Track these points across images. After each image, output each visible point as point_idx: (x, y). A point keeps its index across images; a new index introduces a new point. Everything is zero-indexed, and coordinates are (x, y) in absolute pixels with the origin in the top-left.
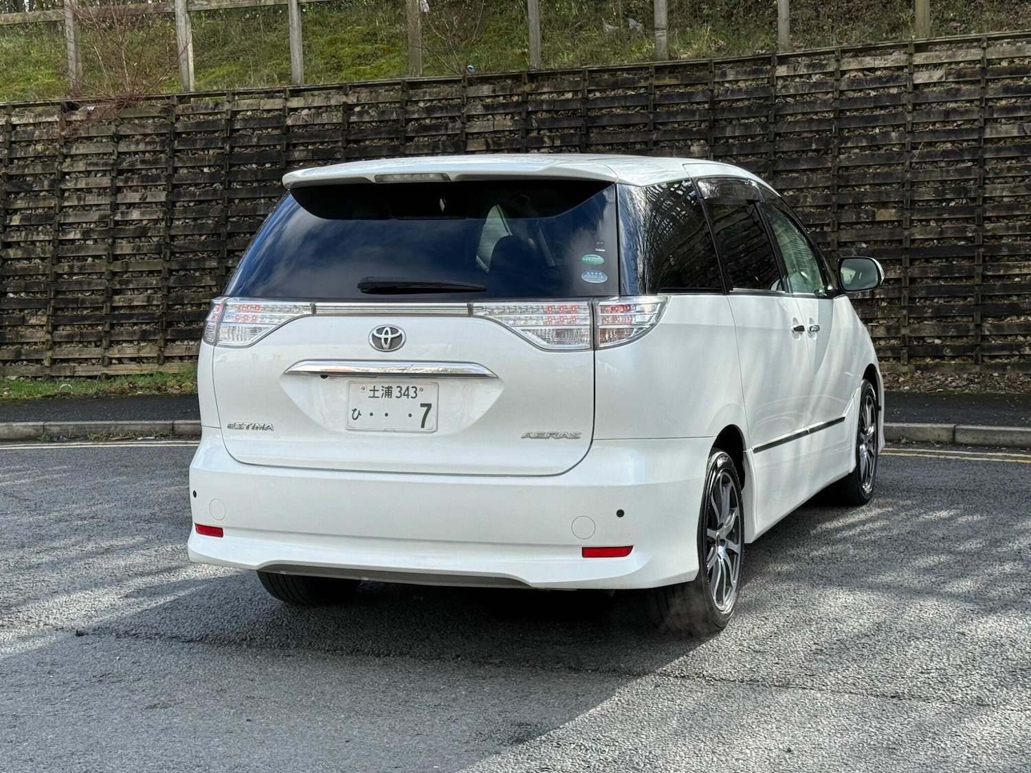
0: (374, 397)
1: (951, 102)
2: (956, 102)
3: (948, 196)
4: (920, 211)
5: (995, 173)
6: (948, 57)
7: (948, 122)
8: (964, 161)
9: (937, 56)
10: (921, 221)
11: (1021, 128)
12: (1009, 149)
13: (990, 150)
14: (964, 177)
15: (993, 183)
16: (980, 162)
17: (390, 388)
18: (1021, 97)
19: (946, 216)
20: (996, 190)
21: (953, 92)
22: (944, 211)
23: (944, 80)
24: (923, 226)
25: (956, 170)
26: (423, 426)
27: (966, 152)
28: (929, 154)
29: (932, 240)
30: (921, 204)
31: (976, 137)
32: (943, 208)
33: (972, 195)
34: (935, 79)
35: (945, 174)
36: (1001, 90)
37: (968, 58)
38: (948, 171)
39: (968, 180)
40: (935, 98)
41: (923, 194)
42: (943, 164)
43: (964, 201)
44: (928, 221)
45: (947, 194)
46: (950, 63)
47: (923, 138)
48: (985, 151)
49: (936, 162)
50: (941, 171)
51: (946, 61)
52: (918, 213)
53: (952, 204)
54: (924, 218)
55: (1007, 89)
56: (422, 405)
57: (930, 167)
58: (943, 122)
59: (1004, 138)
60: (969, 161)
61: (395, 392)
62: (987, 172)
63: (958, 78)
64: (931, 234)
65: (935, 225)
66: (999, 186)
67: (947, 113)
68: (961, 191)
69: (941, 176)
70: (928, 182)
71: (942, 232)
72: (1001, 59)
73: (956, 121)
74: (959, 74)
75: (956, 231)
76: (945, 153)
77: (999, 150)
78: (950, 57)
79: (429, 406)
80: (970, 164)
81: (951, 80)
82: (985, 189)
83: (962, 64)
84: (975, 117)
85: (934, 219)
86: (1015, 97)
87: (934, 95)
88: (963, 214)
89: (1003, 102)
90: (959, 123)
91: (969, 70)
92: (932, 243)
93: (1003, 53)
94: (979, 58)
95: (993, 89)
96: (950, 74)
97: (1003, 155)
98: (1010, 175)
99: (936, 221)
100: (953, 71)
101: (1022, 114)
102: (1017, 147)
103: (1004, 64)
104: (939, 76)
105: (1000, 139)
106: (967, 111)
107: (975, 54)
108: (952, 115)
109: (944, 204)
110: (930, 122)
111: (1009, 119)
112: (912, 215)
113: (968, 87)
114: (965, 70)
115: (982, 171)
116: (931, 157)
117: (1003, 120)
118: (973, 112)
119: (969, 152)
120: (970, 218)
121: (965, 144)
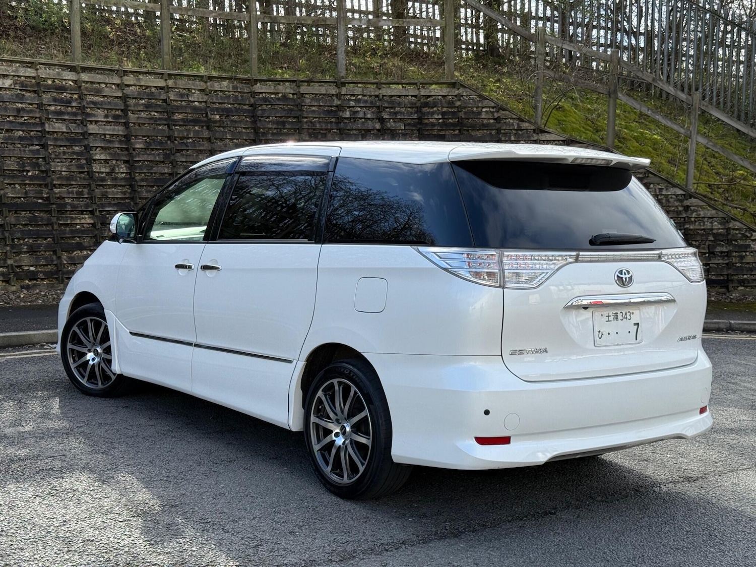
0: (609, 321)
1: (18, 103)
2: (21, 103)
3: (27, 168)
4: (9, 177)
5: (56, 155)
6: (13, 71)
7: (18, 117)
8: (32, 145)
9: (6, 70)
10: (10, 184)
11: (67, 127)
12: (62, 140)
13: (50, 139)
14: (36, 156)
15: (53, 161)
16: (44, 146)
17: (617, 313)
18: (64, 106)
19: (27, 182)
20: (58, 166)
21: (20, 96)
22: (25, 179)
23: (13, 87)
24: (12, 188)
25: (30, 151)
26: (636, 339)
27: (35, 139)
28: (9, 138)
29: (20, 198)
30: (8, 172)
31: (40, 129)
32: (24, 176)
33: (43, 168)
34: (7, 85)
35: (23, 152)
36: (51, 99)
37: (27, 74)
38: (24, 151)
39: (38, 158)
40: (9, 99)
41: (9, 165)
42: (19, 146)
43: (37, 173)
44: (14, 184)
45: (26, 166)
46: (14, 76)
47: (4, 126)
48: (47, 139)
49: (14, 144)
50: (20, 150)
51: (12, 74)
52: (8, 179)
53: (30, 174)
54: (12, 182)
55: (55, 100)
56: (635, 324)
57: (11, 147)
58: (14, 116)
59: (56, 132)
60: (37, 145)
61: (620, 317)
62: (51, 154)
63: (23, 87)
64: (19, 194)
65: (19, 187)
66: (59, 164)
67: (19, 110)
68: (36, 166)
69: (21, 154)
70: (10, 157)
71: (26, 193)
72: (48, 78)
73: (23, 117)
74: (22, 84)
75: (36, 193)
76: (20, 138)
77: (56, 139)
78: (15, 72)
79: (638, 324)
80: (38, 147)
81: (18, 88)
82: (51, 165)
83: (22, 78)
84: (38, 116)
85: (18, 184)
86: (60, 106)
87: (8, 96)
88: (39, 181)
89: (53, 108)
90: (26, 118)
91: (29, 83)
92: (19, 200)
93: (49, 75)
94: (34, 75)
95: (46, 98)
96: (16, 83)
97: (59, 143)
98: (65, 157)
99: (19, 184)
100: (18, 82)
101: (66, 117)
102: (68, 139)
103: (50, 82)
104: (9, 84)
105: (54, 132)
106: (31, 111)
107: (30, 72)
108: (21, 112)
109: (25, 174)
110: (6, 115)
111: (57, 119)
112: (4, 179)
113: (29, 94)
114: (26, 82)
115: (47, 153)
116: (12, 139)
117: (54, 120)
118: (36, 112)
119: (37, 139)
120: (42, 184)
121: (32, 133)
